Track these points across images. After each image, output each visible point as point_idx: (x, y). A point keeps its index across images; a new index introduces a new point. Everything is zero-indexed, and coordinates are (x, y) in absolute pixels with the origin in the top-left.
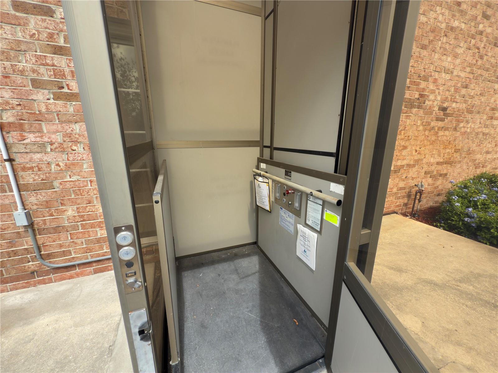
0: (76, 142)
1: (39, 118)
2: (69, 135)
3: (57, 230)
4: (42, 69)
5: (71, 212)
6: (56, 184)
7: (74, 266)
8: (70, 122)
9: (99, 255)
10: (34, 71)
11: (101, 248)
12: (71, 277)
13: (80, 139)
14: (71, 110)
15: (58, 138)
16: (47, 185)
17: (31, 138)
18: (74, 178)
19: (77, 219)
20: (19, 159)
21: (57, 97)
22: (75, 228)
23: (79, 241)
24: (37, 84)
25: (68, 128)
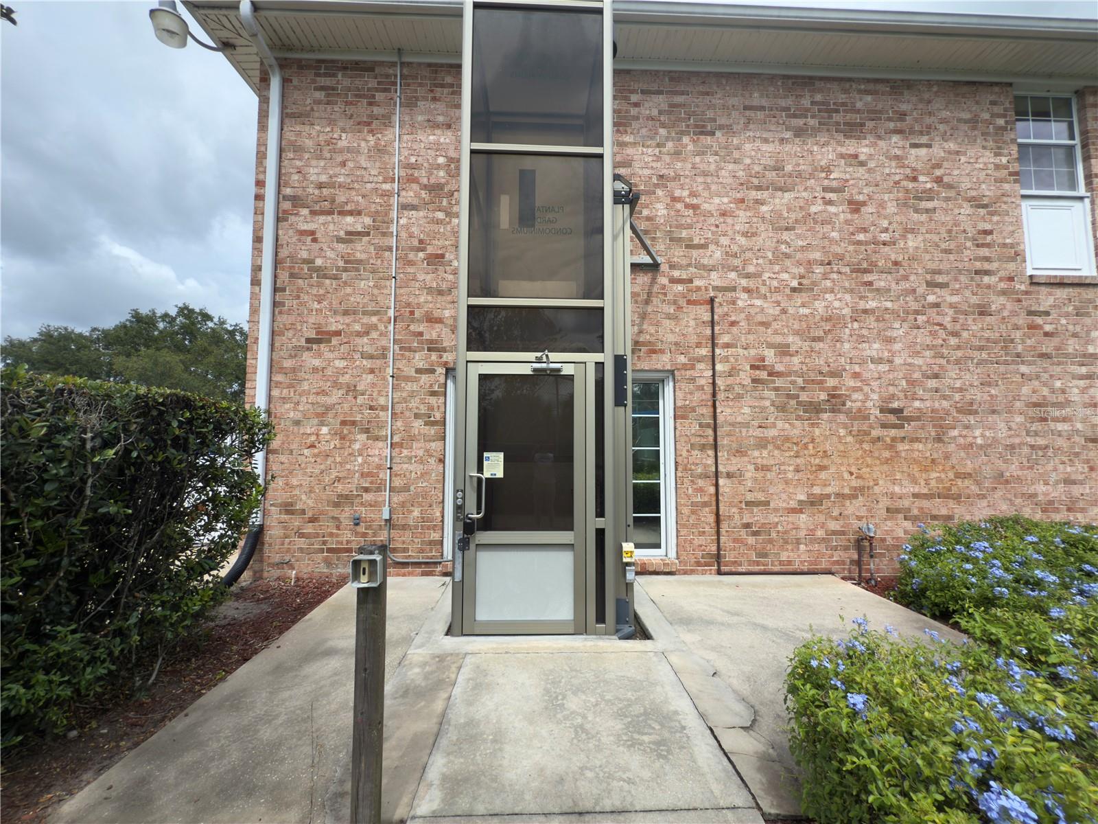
0: (431, 456)
1: (413, 439)
2: (427, 451)
3: (404, 527)
4: (422, 407)
5: (416, 513)
6: (412, 488)
7: (407, 564)
8: (430, 441)
9: (428, 558)
10: (417, 408)
11: (431, 551)
12: (404, 575)
13: (435, 454)
14: (433, 432)
15: (420, 453)
16: (406, 489)
17: (405, 452)
18: (424, 485)
19: (420, 520)
20: (395, 468)
21: (426, 424)
22: (416, 527)
23: (416, 540)
24: (417, 416)
25: (428, 445)
